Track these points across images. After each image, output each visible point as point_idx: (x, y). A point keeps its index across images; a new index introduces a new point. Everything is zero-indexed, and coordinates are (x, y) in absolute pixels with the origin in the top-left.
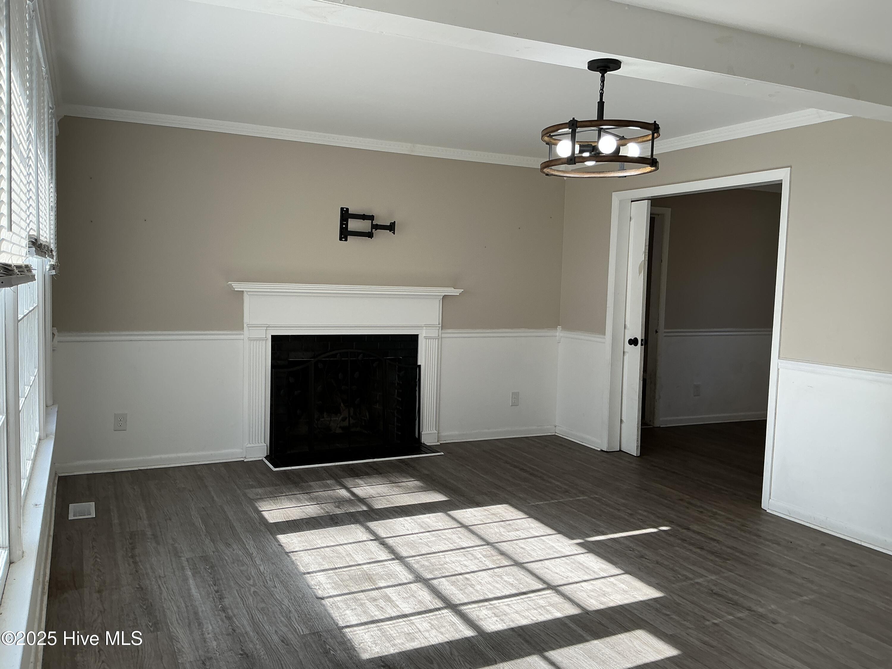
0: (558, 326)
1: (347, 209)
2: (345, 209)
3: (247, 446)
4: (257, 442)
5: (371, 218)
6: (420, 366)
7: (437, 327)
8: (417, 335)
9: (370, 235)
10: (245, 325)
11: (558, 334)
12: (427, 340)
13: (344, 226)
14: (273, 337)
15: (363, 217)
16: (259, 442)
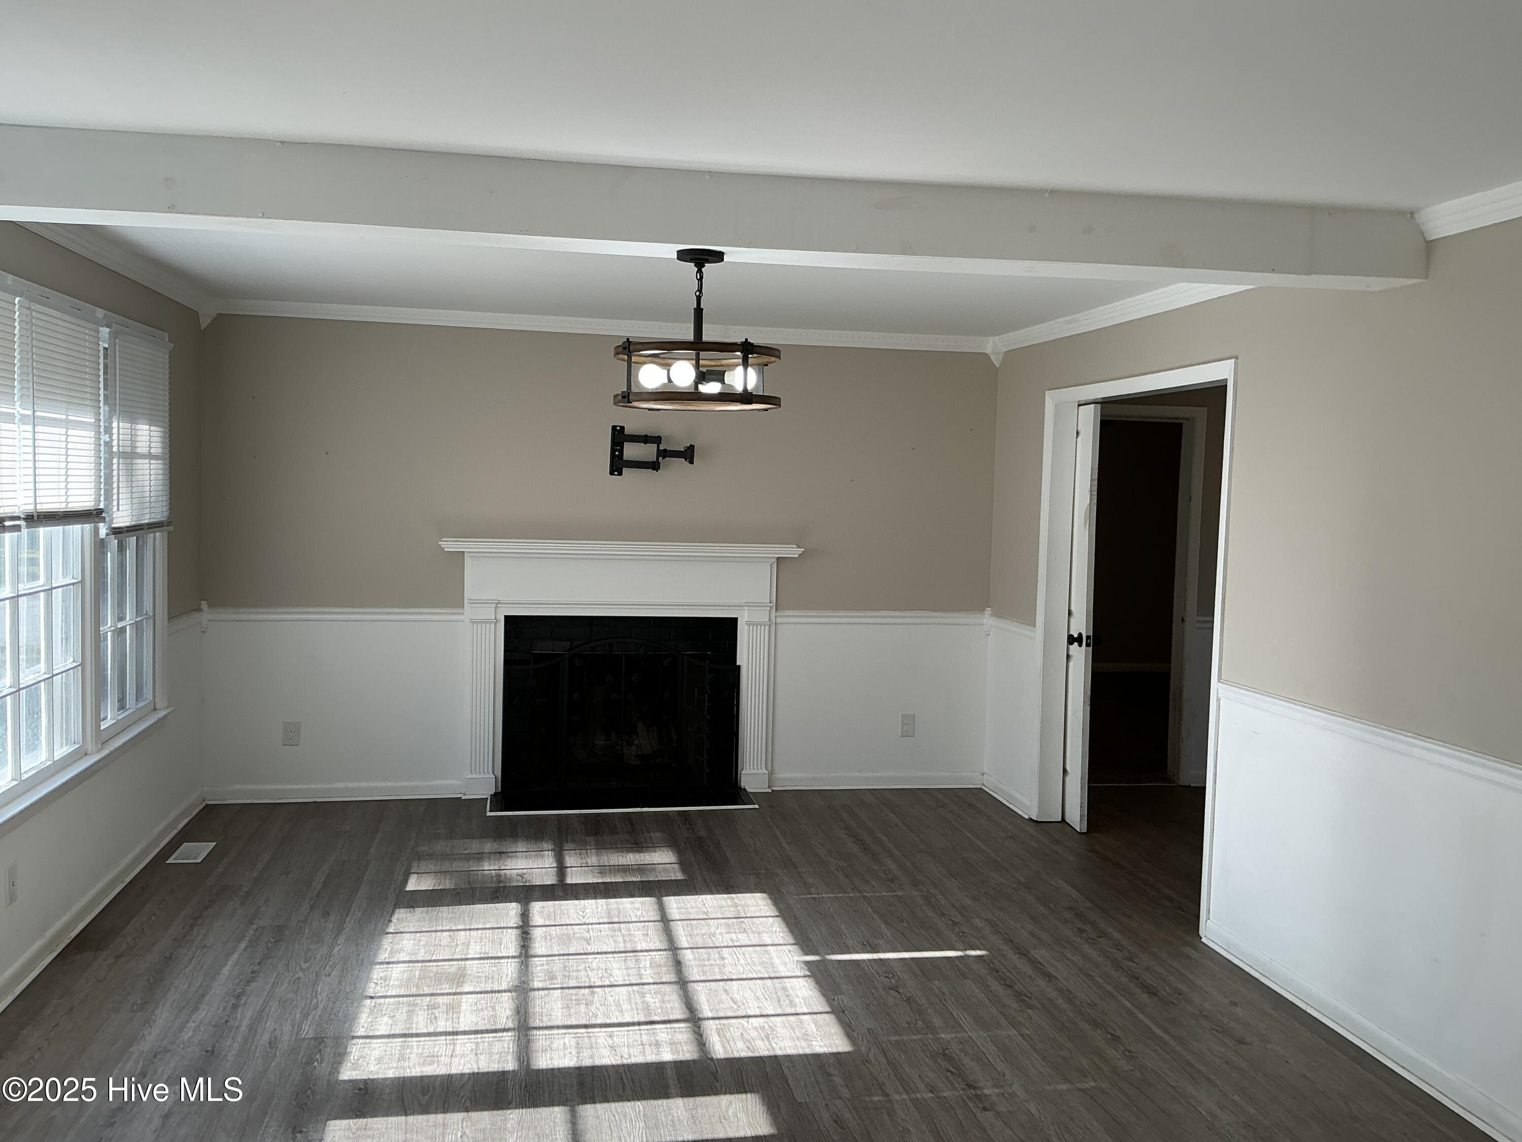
0: (987, 609)
1: (622, 428)
2: (618, 428)
3: (467, 777)
4: (482, 772)
5: (657, 440)
6: (739, 666)
7: (766, 606)
8: (736, 619)
9: (654, 466)
10: (466, 601)
11: (985, 621)
12: (751, 627)
13: (617, 453)
14: (508, 619)
15: (645, 439)
16: (486, 772)
